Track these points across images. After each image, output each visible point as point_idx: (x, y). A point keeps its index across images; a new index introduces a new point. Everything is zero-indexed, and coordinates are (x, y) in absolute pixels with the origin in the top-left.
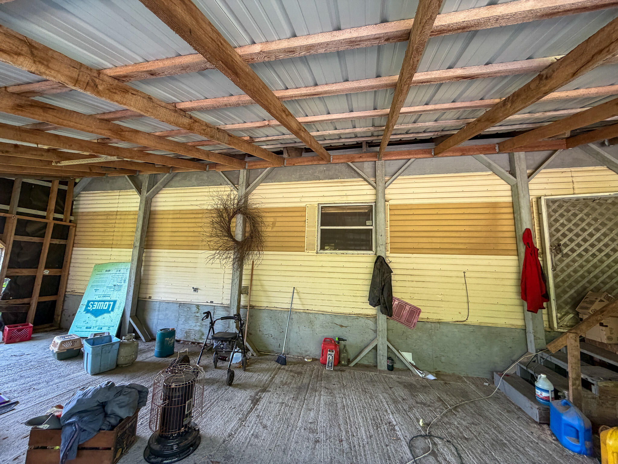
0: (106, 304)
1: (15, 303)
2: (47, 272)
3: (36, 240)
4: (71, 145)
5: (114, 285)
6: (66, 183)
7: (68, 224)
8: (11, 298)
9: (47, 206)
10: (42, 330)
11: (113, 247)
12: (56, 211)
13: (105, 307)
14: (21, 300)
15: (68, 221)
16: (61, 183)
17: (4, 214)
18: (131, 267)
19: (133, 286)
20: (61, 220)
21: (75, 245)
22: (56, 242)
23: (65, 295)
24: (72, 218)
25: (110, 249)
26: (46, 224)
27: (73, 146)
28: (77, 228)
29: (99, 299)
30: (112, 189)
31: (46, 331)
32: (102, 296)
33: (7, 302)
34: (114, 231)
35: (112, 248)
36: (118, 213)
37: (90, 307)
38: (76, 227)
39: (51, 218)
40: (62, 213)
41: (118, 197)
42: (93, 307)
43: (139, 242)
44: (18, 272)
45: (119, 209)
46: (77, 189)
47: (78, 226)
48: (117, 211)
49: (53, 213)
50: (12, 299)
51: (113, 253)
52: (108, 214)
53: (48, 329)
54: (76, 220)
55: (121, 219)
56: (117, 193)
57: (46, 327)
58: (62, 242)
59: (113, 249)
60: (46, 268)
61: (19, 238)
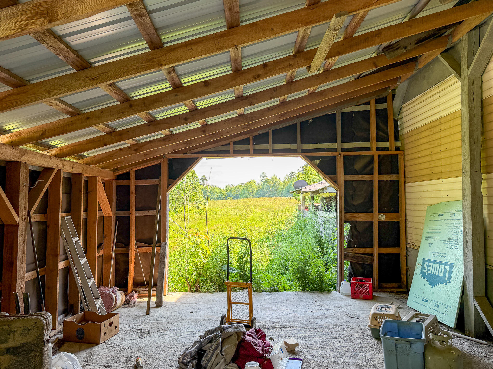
0: (442, 268)
1: (360, 252)
2: (383, 217)
3: (365, 177)
4: (272, 29)
5: (449, 239)
6: (383, 100)
7: (393, 152)
8: (355, 246)
9: (370, 134)
10: (389, 290)
11: (443, 176)
12: (379, 139)
13: (441, 273)
14: (364, 249)
15: (393, 148)
16: (378, 102)
17: (331, 153)
18: (464, 207)
19: (470, 242)
20: (387, 149)
21: (407, 180)
22: (386, 178)
23: (406, 248)
24: (399, 144)
25: (440, 181)
26: (372, 157)
27: (275, 29)
28: (406, 157)
29: (433, 258)
30: (430, 86)
31: (392, 292)
32: (436, 254)
33: (352, 250)
34: (441, 152)
35: (441, 178)
36: (442, 121)
37: (425, 269)
38: (404, 155)
39: (375, 149)
40: (387, 140)
41: (437, 96)
42: (428, 270)
43: (469, 163)
44: (356, 217)
45: (442, 114)
46: (397, 103)
47: (406, 153)
48: (440, 118)
49: (375, 141)
50: (357, 247)
51: (445, 187)
52: (431, 126)
53: (394, 290)
54: (403, 145)
55: (446, 129)
56: (435, 90)
57: (393, 288)
58: (394, 177)
59: (444, 180)
60: (380, 211)
61: (350, 178)
